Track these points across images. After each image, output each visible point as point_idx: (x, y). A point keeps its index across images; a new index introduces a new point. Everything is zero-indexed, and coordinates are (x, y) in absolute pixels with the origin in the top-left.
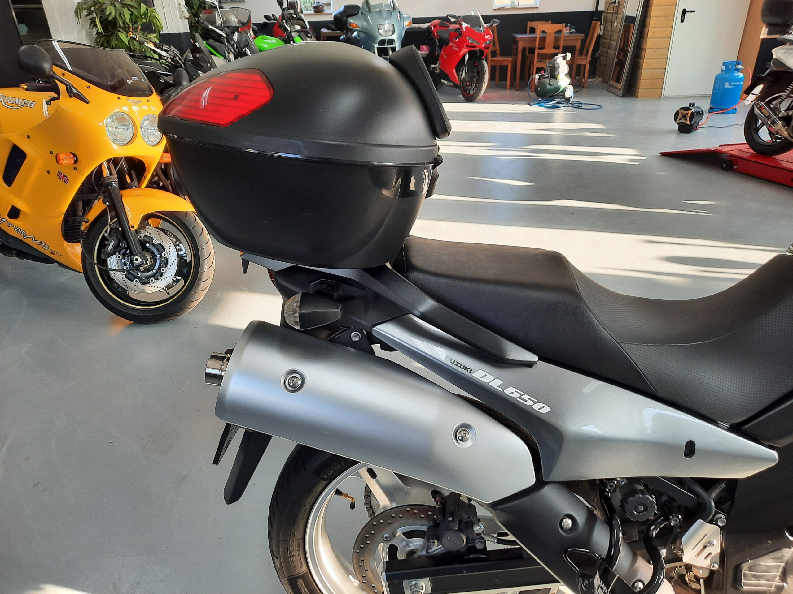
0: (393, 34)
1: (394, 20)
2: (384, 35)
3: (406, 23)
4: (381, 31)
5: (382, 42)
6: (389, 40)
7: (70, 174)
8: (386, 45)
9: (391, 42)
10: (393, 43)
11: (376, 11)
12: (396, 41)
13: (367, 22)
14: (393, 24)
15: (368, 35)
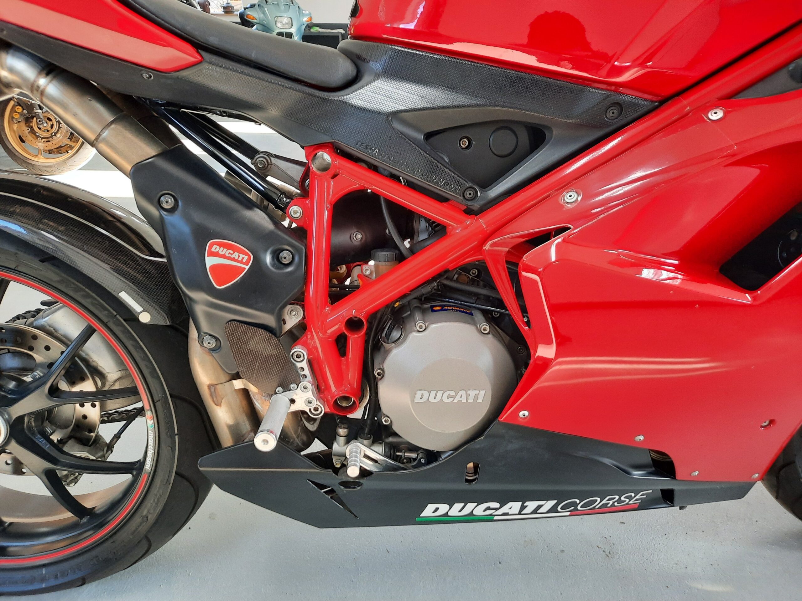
0: (291, 27)
1: (292, 14)
2: (282, 27)
3: (305, 19)
4: (278, 24)
6: (286, 33)
9: (290, 35)
10: (292, 37)
11: (273, 4)
12: (294, 34)
13: (264, 13)
14: (291, 18)
15: (266, 26)
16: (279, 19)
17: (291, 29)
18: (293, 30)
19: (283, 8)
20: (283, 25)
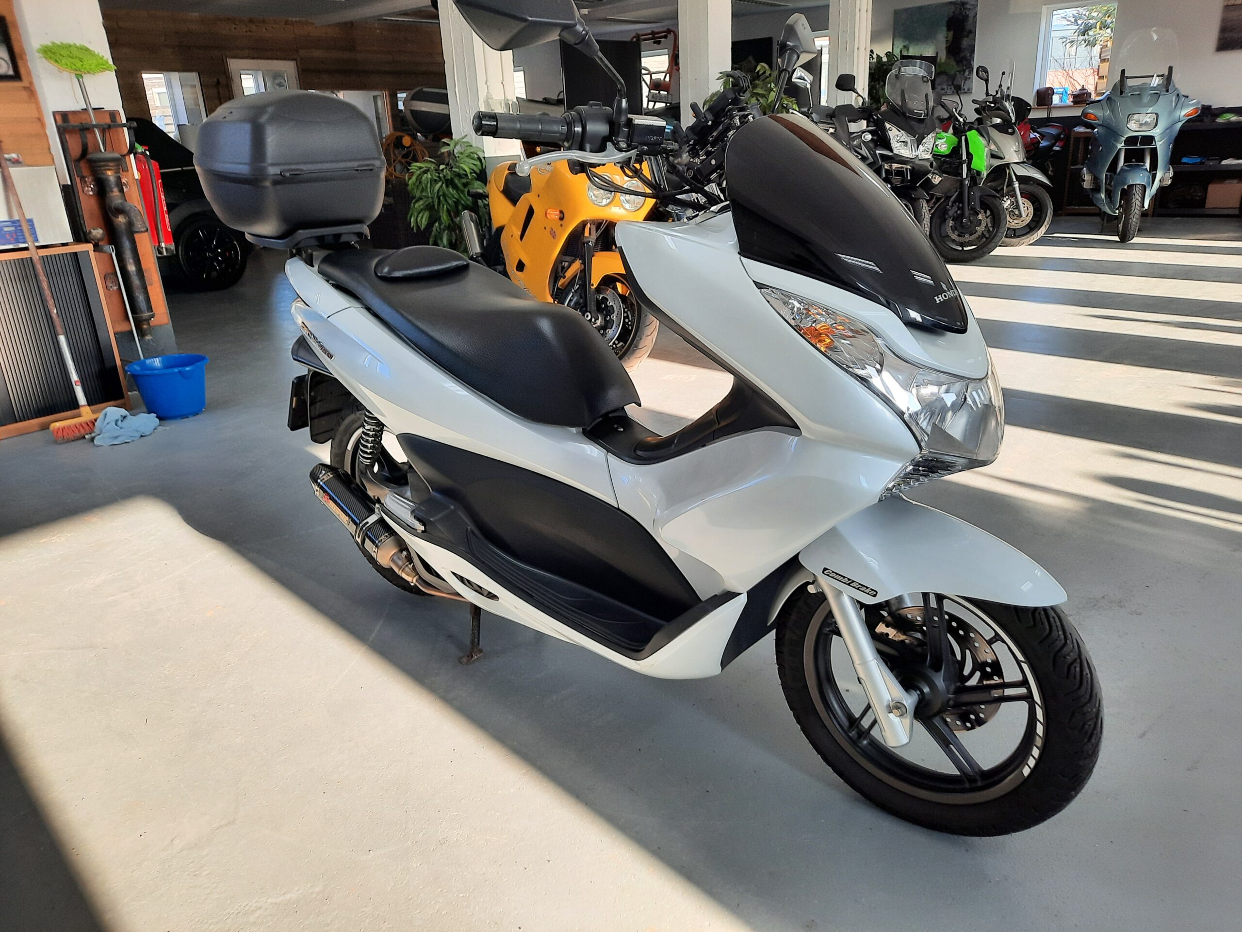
0: (1154, 127)
1: (1162, 106)
2: (1137, 129)
3: (1185, 113)
4: (1132, 125)
5: (1131, 140)
6: (1143, 137)
7: (557, 230)
8: (1138, 145)
9: (1150, 139)
10: (1152, 143)
11: (1132, 95)
12: (1156, 139)
13: (1112, 111)
14: (1156, 114)
15: (1111, 129)
16: (1136, 116)
17: (1153, 131)
18: (1156, 132)
19: (1146, 99)
20: (1141, 125)
